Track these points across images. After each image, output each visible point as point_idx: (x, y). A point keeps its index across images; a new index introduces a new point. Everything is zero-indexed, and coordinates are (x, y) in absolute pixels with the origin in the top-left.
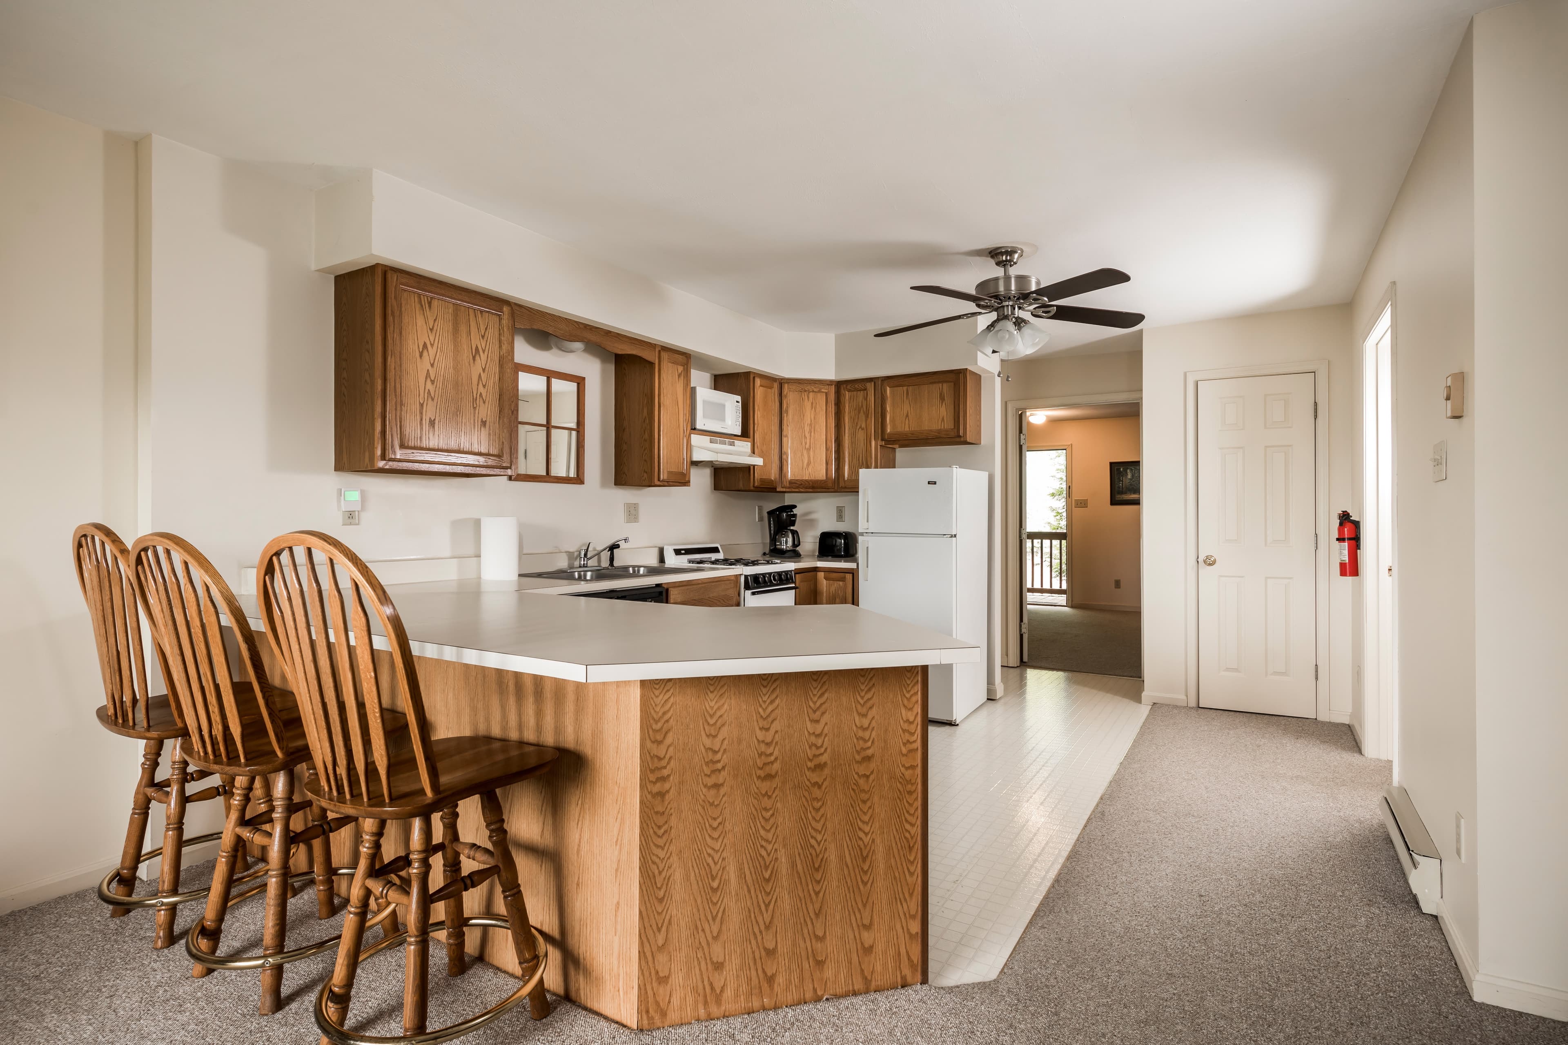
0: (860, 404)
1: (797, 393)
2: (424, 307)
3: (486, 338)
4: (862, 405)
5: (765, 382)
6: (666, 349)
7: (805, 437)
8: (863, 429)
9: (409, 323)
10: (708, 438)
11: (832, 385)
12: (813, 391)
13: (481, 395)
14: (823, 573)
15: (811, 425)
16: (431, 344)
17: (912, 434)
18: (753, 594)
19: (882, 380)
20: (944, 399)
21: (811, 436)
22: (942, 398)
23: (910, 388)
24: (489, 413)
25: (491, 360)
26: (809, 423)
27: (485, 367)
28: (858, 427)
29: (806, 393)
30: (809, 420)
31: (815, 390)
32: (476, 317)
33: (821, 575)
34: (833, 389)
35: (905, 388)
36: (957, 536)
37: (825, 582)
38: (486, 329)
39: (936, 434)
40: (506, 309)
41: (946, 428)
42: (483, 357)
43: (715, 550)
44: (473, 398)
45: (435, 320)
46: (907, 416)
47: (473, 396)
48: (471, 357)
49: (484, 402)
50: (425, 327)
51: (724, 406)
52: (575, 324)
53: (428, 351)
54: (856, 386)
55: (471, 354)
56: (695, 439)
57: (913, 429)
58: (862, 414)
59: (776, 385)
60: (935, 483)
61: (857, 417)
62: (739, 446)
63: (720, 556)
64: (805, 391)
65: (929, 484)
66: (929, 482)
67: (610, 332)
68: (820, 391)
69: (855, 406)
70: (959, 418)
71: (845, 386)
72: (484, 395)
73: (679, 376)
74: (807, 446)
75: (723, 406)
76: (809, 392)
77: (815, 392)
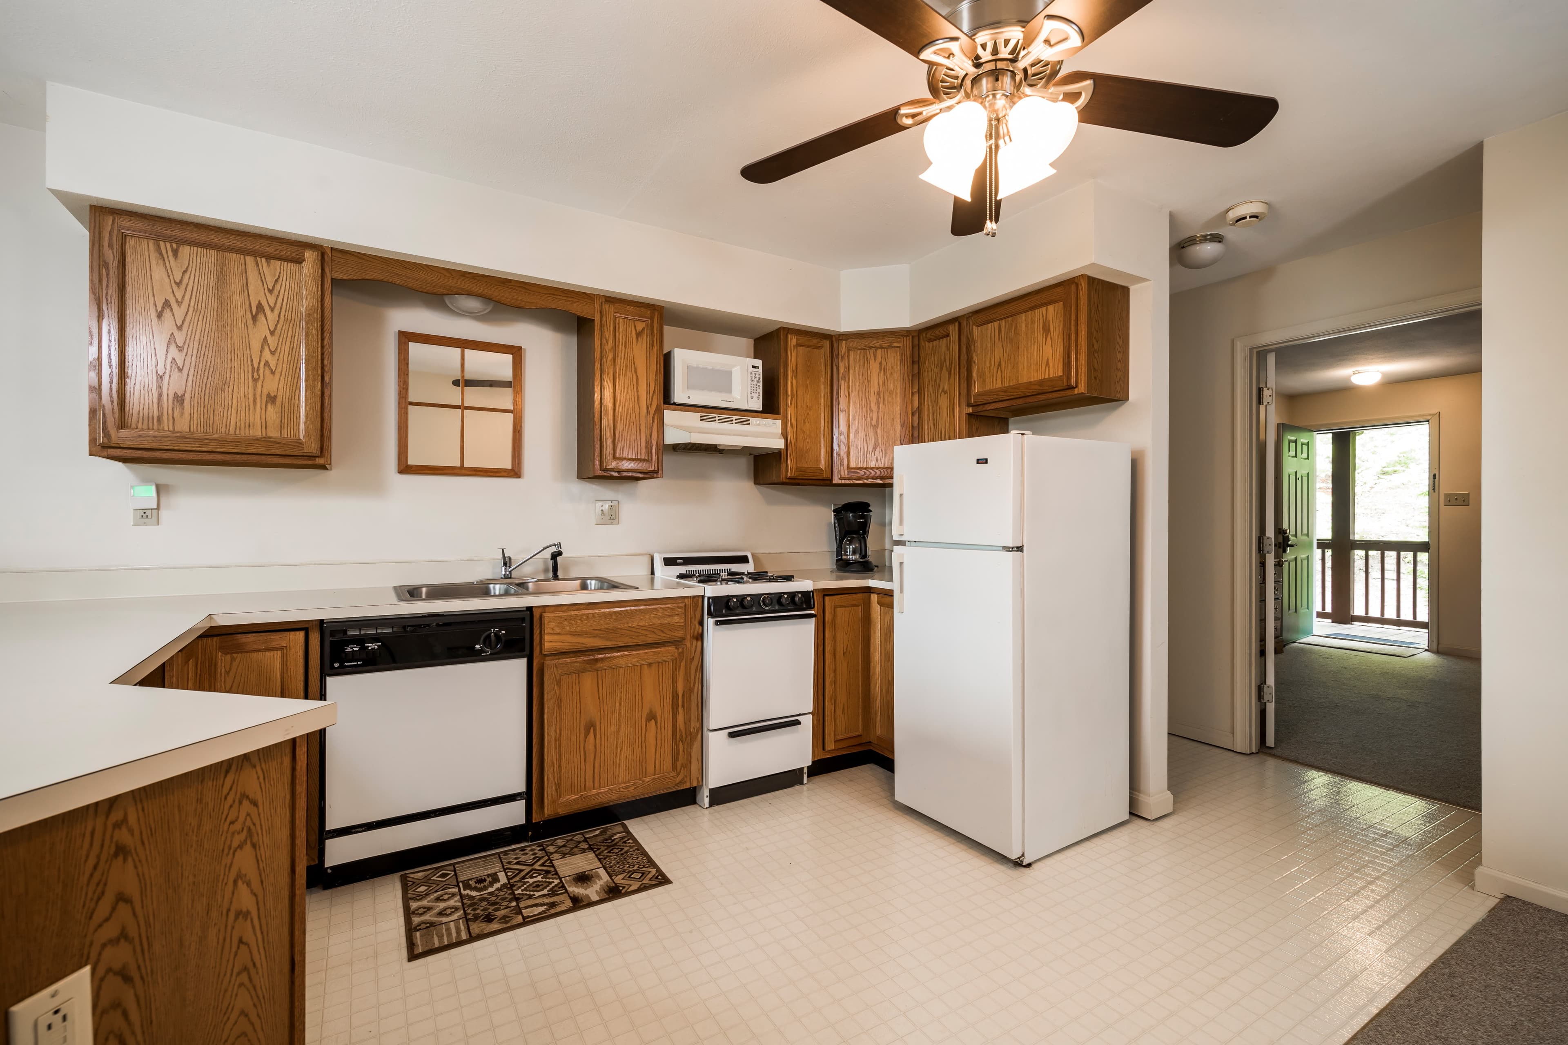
0: (943, 358)
1: (859, 352)
2: (165, 256)
3: (276, 292)
4: (945, 358)
5: (804, 340)
6: (612, 300)
7: (871, 410)
8: (946, 393)
9: (138, 276)
10: (698, 415)
11: (908, 336)
12: (882, 347)
13: (267, 363)
14: (876, 596)
15: (879, 393)
16: (177, 301)
17: (1005, 392)
18: (718, 623)
19: (967, 318)
20: (1049, 330)
21: (878, 407)
22: (1046, 330)
23: (1003, 322)
24: (281, 385)
25: (286, 320)
26: (876, 391)
27: (275, 329)
28: (940, 390)
29: (871, 351)
30: (877, 387)
31: (884, 345)
32: (258, 266)
33: (874, 598)
34: (908, 342)
35: (996, 324)
36: (1025, 549)
37: (878, 607)
38: (276, 281)
39: (1037, 387)
40: (309, 255)
41: (1051, 376)
42: (272, 317)
43: (744, 560)
44: (253, 368)
45: (185, 272)
46: (1000, 365)
47: (252, 365)
48: (249, 317)
49: (273, 373)
50: (167, 280)
51: (731, 373)
52: (444, 272)
53: (172, 310)
54: (937, 332)
55: (248, 313)
56: (670, 416)
57: (1007, 385)
58: (945, 373)
59: (827, 343)
60: (985, 461)
61: (939, 375)
62: (756, 425)
63: (749, 568)
64: (870, 348)
65: (978, 463)
66: (978, 460)
67: (510, 281)
68: (891, 347)
69: (936, 362)
70: (1069, 357)
71: (924, 335)
72: (273, 364)
73: (639, 334)
74: (874, 422)
75: (728, 375)
76: (877, 349)
77: (885, 348)
